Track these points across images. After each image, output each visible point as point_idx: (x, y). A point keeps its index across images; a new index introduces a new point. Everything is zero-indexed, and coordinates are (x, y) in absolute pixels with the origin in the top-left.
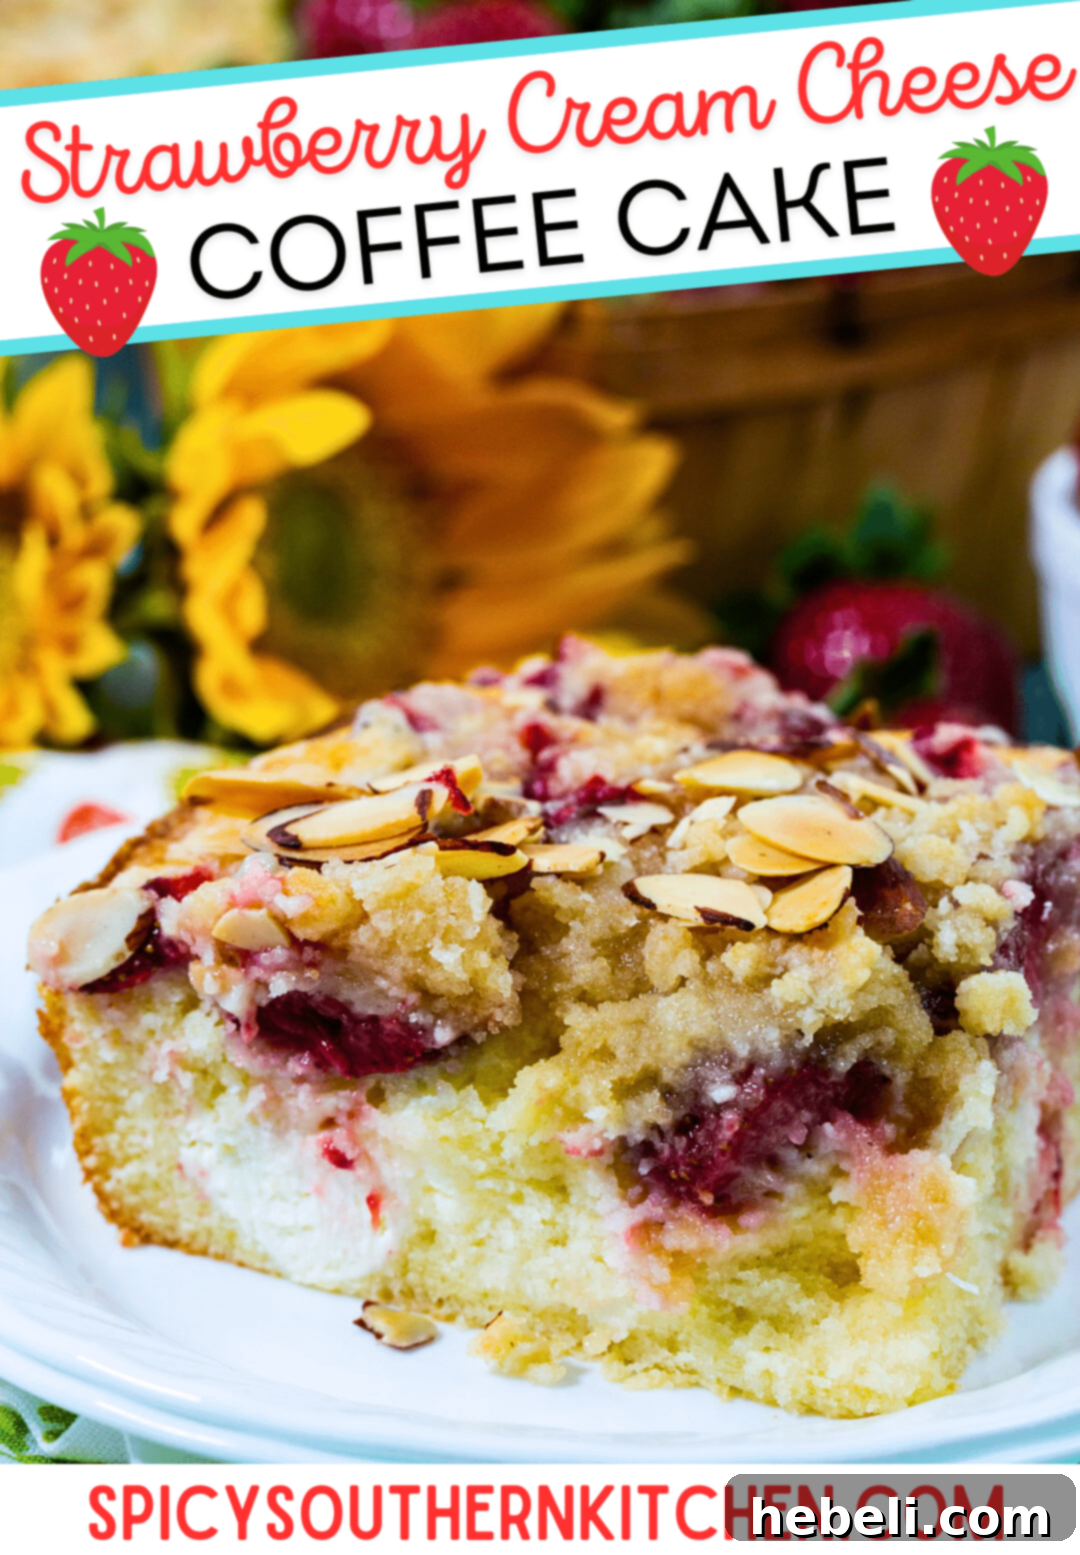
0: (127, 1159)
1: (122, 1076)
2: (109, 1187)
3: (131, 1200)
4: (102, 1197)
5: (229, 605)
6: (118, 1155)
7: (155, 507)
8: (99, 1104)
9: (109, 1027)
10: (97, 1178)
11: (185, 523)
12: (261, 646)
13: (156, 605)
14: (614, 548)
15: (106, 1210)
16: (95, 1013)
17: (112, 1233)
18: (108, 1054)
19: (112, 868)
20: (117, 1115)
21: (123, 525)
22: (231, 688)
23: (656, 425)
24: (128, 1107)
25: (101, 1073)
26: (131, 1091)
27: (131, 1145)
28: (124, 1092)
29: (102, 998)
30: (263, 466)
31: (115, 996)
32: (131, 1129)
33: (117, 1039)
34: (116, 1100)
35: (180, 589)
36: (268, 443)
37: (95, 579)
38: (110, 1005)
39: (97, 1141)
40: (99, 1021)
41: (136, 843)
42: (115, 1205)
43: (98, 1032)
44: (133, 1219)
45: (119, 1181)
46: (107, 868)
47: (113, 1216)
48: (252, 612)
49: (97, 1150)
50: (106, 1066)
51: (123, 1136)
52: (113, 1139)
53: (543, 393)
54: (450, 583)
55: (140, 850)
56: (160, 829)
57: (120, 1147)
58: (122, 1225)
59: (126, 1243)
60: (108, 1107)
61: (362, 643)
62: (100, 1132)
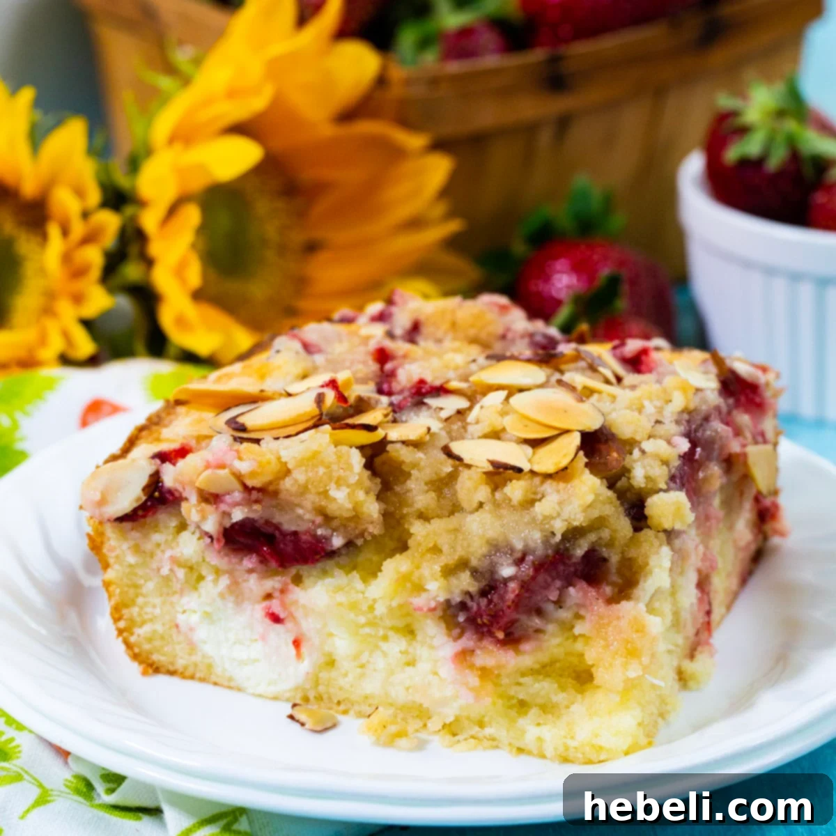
0: (143, 623)
1: (140, 572)
2: (133, 639)
3: (146, 647)
4: (128, 645)
5: (180, 271)
6: (138, 619)
7: (129, 210)
8: (126, 589)
9: (132, 543)
10: (125, 634)
11: (150, 221)
12: (198, 296)
13: (132, 272)
14: (415, 224)
15: (131, 653)
16: (124, 535)
17: (135, 668)
18: (131, 559)
19: (128, 445)
20: (137, 595)
21: (110, 222)
22: (181, 321)
23: (439, 145)
24: (144, 590)
25: (127, 570)
26: (146, 581)
27: (146, 613)
28: (142, 582)
29: (127, 525)
30: (197, 184)
31: (135, 524)
32: (146, 604)
33: (137, 549)
34: (136, 586)
35: (149, 262)
36: (201, 168)
37: (94, 257)
38: (132, 529)
39: (125, 612)
40: (125, 539)
41: (141, 429)
42: (137, 650)
43: (125, 546)
44: (148, 658)
45: (139, 636)
46: (125, 444)
47: (136, 657)
48: (194, 275)
49: (125, 617)
50: (130, 566)
51: (141, 608)
52: (135, 611)
53: (366, 127)
54: (312, 248)
55: (144, 433)
56: (155, 420)
57: (140, 615)
58: (141, 663)
59: (144, 673)
60: (132, 592)
61: (259, 289)
62: (126, 606)
